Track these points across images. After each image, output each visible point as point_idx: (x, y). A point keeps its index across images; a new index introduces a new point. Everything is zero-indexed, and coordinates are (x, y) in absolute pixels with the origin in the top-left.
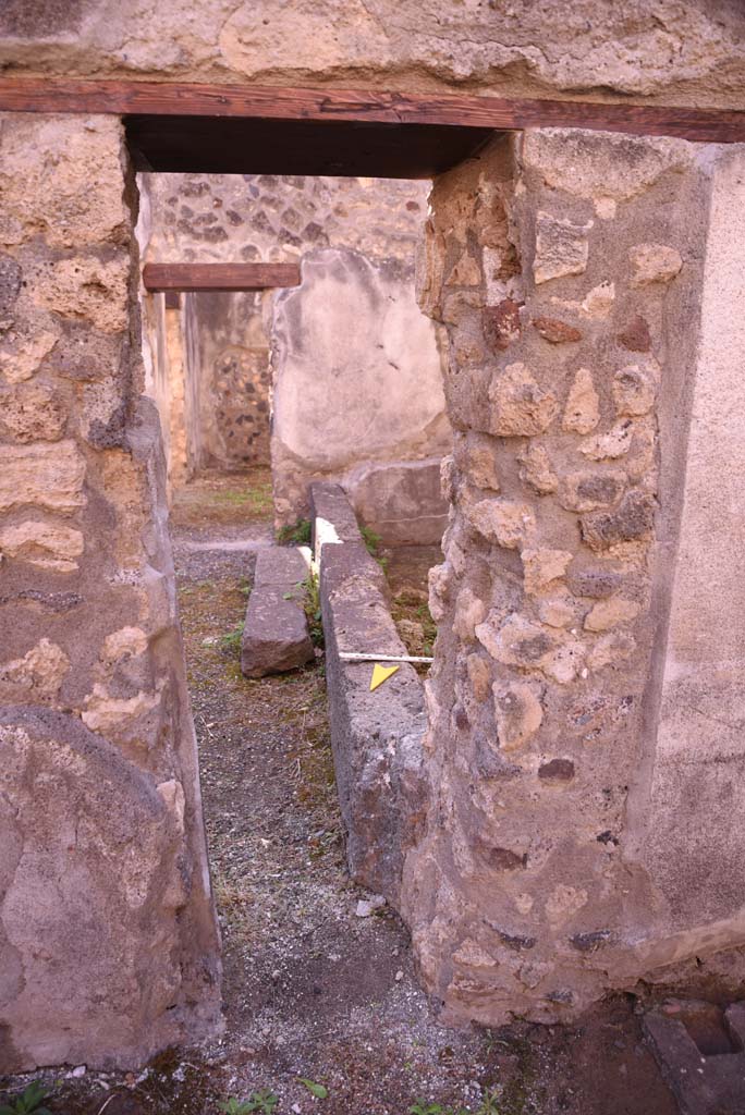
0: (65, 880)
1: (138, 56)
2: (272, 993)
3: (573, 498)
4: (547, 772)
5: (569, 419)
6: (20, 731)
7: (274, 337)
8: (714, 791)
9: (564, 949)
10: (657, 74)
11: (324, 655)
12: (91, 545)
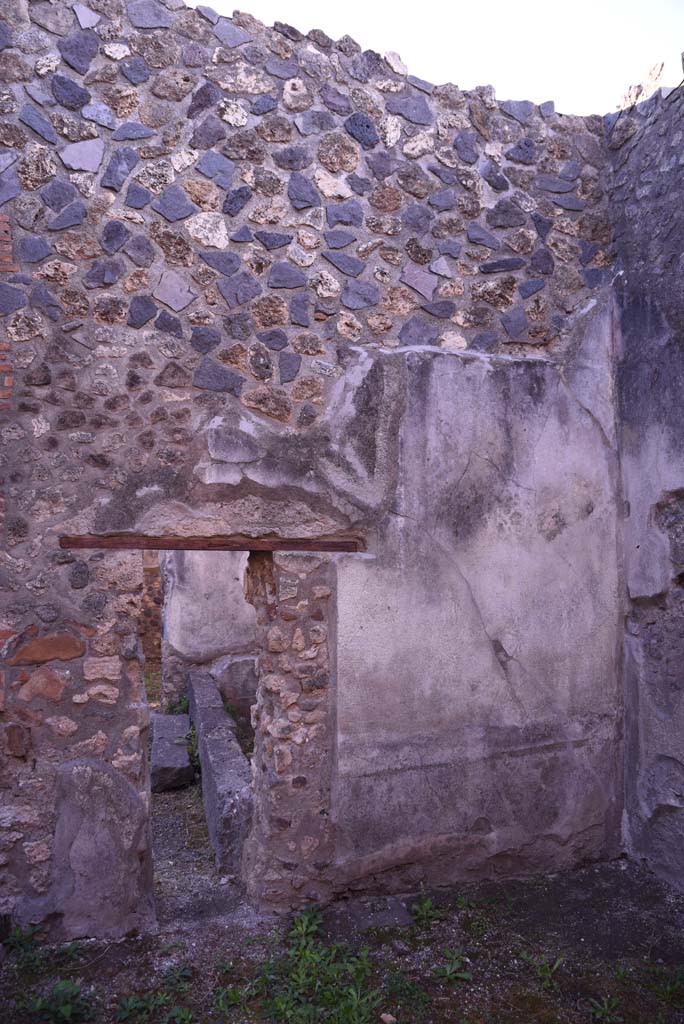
0: (99, 836)
1: (151, 533)
2: (179, 914)
3: (297, 673)
4: (295, 781)
5: (294, 646)
6: (88, 768)
7: (166, 573)
8: (365, 789)
9: (311, 869)
10: (318, 534)
11: (201, 777)
12: (122, 694)
